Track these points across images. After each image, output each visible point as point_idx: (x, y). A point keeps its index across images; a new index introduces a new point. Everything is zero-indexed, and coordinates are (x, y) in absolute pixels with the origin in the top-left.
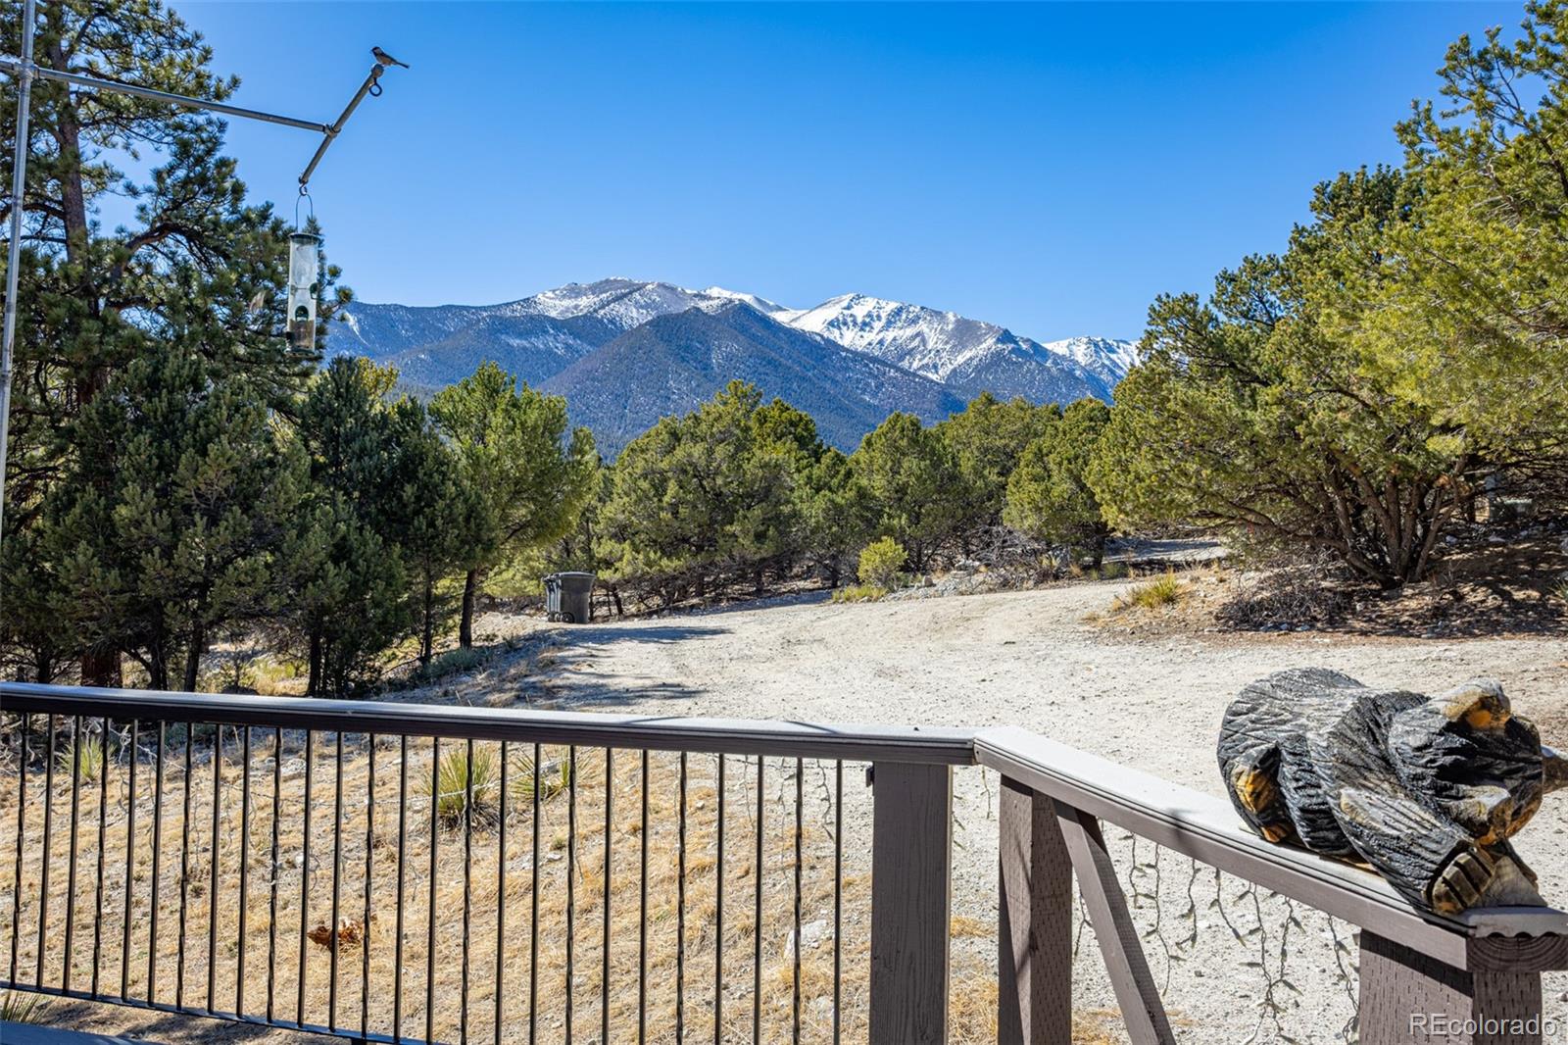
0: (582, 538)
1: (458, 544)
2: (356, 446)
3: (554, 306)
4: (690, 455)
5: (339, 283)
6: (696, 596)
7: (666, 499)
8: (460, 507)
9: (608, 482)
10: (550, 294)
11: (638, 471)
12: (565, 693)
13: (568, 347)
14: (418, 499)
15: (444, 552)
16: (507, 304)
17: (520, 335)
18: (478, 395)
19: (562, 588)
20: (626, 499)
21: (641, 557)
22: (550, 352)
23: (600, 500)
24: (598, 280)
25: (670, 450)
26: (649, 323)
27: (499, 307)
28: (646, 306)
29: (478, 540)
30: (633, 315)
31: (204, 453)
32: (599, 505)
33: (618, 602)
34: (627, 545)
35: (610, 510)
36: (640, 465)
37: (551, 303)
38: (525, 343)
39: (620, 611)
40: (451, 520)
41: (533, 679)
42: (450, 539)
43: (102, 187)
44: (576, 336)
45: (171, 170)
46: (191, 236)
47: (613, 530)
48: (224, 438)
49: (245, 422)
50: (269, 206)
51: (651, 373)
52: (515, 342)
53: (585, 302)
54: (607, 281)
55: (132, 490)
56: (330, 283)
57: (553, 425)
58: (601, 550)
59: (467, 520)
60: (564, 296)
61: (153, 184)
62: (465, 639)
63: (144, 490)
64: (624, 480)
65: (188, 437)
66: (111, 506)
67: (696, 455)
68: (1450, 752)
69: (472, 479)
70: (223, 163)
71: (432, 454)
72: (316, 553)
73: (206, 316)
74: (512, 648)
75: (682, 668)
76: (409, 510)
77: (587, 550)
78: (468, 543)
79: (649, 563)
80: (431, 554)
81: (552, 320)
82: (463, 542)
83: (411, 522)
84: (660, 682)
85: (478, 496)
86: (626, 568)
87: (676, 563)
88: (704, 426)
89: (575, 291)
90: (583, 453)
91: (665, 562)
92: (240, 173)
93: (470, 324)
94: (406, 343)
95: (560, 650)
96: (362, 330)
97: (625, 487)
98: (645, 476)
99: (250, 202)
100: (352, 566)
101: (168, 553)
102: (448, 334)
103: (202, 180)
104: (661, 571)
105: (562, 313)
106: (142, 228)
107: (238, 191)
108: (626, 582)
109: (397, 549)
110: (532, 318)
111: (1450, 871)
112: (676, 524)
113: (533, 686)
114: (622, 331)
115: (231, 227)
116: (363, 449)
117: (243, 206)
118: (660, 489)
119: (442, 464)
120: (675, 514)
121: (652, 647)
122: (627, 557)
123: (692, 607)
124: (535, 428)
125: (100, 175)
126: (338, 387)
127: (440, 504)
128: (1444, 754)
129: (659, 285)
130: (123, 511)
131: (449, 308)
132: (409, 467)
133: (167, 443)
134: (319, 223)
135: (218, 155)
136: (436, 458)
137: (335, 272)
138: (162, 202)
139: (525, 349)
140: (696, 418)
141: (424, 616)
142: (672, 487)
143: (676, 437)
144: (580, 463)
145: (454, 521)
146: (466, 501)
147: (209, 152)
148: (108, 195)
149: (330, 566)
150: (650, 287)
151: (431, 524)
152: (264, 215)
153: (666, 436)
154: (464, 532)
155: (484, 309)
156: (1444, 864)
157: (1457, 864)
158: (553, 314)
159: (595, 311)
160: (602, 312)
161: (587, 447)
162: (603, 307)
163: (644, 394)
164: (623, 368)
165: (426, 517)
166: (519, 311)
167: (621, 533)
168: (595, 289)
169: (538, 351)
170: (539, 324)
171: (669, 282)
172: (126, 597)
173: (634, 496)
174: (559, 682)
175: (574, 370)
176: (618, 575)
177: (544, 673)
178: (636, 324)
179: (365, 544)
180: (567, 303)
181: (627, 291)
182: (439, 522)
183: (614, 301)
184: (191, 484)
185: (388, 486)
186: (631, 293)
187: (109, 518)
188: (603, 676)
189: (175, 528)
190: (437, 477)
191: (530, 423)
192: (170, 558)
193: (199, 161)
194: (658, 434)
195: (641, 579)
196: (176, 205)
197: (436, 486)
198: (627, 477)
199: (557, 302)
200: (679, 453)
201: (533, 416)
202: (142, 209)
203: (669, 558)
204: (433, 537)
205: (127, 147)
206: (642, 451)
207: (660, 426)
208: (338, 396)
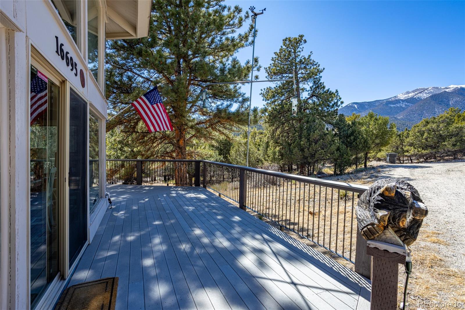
0: (401, 146)
1: (362, 147)
2: (343, 130)
3: (402, 97)
4: (432, 127)
5: (341, 100)
6: (433, 159)
7: (424, 137)
8: (362, 140)
9: (408, 134)
10: (402, 94)
11: (416, 131)
12: (380, 177)
13: (406, 105)
14: (354, 139)
15: (359, 149)
16: (390, 98)
17: (393, 104)
18: (368, 118)
19: (389, 156)
20: (412, 137)
21: (416, 150)
22: (401, 107)
23: (406, 138)
24: (414, 89)
25: (426, 125)
26: (429, 97)
27: (388, 99)
28: (429, 93)
29: (367, 147)
30: (424, 96)
31: (314, 133)
32: (405, 139)
33: (411, 160)
34: (412, 147)
35: (408, 140)
36: (417, 129)
37: (402, 96)
38: (395, 106)
39: (412, 162)
40: (360, 143)
41: (374, 174)
42: (360, 146)
43: (303, 91)
44: (408, 102)
45: (313, 86)
46: (317, 96)
47: (409, 144)
48: (318, 130)
49: (321, 127)
50: (329, 89)
51: (430, 108)
52: (392, 106)
53: (411, 95)
54: (417, 89)
55: (303, 139)
56: (339, 101)
57: (385, 123)
58: (405, 149)
59: (364, 143)
60: (405, 94)
61: (310, 89)
62: (365, 166)
63: (305, 139)
64: (412, 133)
65: (312, 130)
66: (300, 142)
67: (433, 126)
68: (378, 201)
69: (366, 135)
70: (321, 83)
71: (357, 131)
72: (333, 149)
73: (317, 110)
74: (373, 168)
75: (412, 175)
76: (352, 141)
77: (402, 148)
78: (364, 147)
79: (418, 151)
80: (356, 149)
81: (402, 100)
82: (363, 147)
83: (352, 144)
84: (404, 177)
85: (367, 138)
86: (412, 152)
87: (426, 151)
88: (437, 120)
89: (408, 93)
90: (393, 128)
91: (423, 151)
92: (325, 84)
93: (381, 103)
94: (367, 109)
95: (383, 168)
96: (358, 108)
97: (412, 135)
98: (418, 132)
99: (326, 89)
100: (340, 152)
101: (308, 149)
102: (376, 106)
103: (318, 87)
104: (422, 153)
105: (404, 98)
106: (308, 97)
107: (324, 87)
108: (412, 155)
109: (349, 148)
110: (396, 100)
111: (365, 229)
112: (427, 142)
113: (373, 176)
114: (421, 99)
115: (323, 94)
116: (344, 131)
117: (325, 90)
118: (422, 135)
119: (359, 132)
120: (427, 140)
121: (407, 169)
122: (412, 150)
123: (431, 161)
124: (381, 124)
125: (303, 89)
126: (340, 119)
127: (358, 140)
128: (376, 201)
129: (433, 88)
130: (302, 143)
131: (377, 101)
132: (352, 133)
133: (309, 131)
134: (338, 90)
135: (320, 82)
136: (358, 131)
137: (340, 99)
138: (312, 92)
139: (395, 107)
140: (434, 118)
141: (356, 161)
142: (426, 135)
143: (428, 123)
144: (392, 130)
145: (361, 143)
146: (364, 139)
147: (319, 82)
148: (304, 92)
149: (335, 152)
150: (430, 88)
151: (356, 144)
152: (328, 90)
153: (425, 123)
154: (363, 145)
155: (385, 100)
156: (365, 227)
157: (367, 228)
158: (402, 98)
159: (414, 96)
160: (415, 96)
161: (394, 127)
162: (416, 95)
163: (427, 113)
164: (422, 108)
165: (355, 142)
166: (393, 99)
167: (411, 145)
168: (413, 92)
169: (398, 107)
170: (398, 101)
171: (436, 86)
172: (302, 156)
173: (415, 137)
174: (379, 175)
175: (407, 110)
176: (410, 154)
177: (377, 173)
178: (425, 98)
179: (343, 147)
180: (406, 96)
181: (423, 90)
182: (358, 143)
183: (419, 93)
184: (312, 138)
185: (348, 136)
186: (424, 91)
187: (300, 144)
188: (391, 175)
189: (310, 145)
190: (358, 135)
191: (379, 123)
192: (309, 150)
193: (317, 84)
194: (422, 122)
195: (416, 155)
196: (314, 92)
197: (358, 136)
198: (413, 133)
199: (403, 96)
200: (429, 126)
201: (380, 121)
202: (309, 93)
203: (425, 150)
204: (357, 146)
205: (307, 84)
206: (418, 127)
207: (423, 121)
208: (340, 121)
